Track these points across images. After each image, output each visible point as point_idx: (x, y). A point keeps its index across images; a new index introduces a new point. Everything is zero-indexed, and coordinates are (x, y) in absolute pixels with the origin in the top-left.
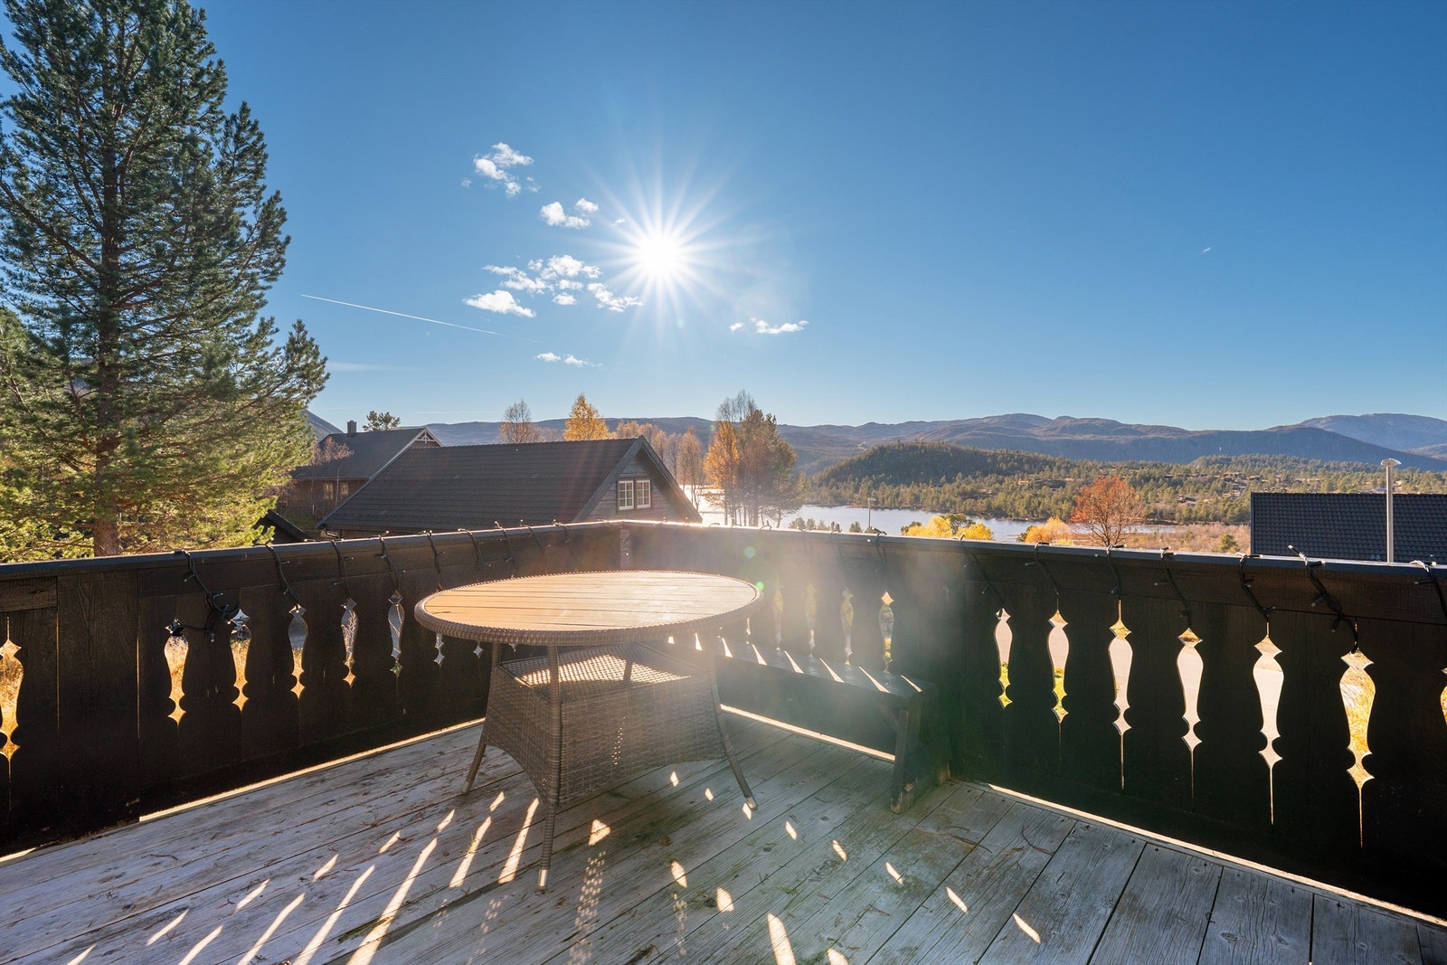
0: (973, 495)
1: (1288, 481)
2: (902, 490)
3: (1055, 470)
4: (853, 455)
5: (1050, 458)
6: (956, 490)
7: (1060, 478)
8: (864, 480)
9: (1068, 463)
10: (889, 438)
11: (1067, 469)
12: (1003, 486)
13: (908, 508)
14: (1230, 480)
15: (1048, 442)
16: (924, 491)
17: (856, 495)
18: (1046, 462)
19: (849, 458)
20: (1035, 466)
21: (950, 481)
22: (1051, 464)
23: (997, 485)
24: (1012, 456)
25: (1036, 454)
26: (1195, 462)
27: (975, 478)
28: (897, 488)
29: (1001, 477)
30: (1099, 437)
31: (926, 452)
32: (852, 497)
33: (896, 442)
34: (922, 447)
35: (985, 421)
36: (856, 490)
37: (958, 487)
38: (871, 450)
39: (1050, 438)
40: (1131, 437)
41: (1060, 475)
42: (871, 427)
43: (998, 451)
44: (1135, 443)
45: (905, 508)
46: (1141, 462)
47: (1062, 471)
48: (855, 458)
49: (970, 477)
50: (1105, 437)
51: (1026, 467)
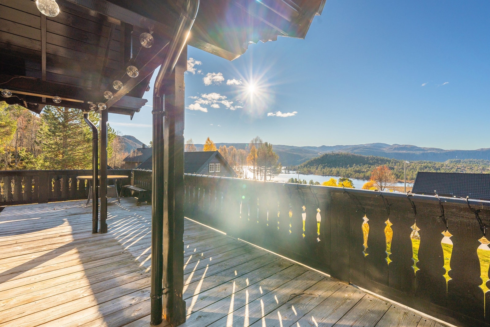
0: (359, 172)
1: (483, 169)
2: (333, 169)
3: (391, 163)
4: (316, 157)
5: (389, 159)
6: (353, 170)
7: (392, 166)
8: (319, 165)
9: (396, 161)
10: (330, 151)
11: (395, 163)
12: (370, 169)
13: (335, 176)
14: (459, 168)
15: (389, 153)
16: (341, 170)
17: (317, 171)
18: (387, 161)
19: (315, 158)
20: (383, 162)
21: (351, 166)
22: (389, 161)
23: (368, 168)
24: (374, 158)
25: (383, 157)
26: (446, 161)
27: (360, 166)
28: (331, 169)
29: (370, 165)
30: (409, 152)
31: (342, 156)
32: (315, 171)
33: (332, 152)
34: (341, 154)
35: (365, 145)
36: (317, 169)
37: (354, 169)
38: (322, 155)
39: (390, 152)
40: (421, 152)
41: (392, 165)
42: (324, 147)
43: (369, 156)
44: (423, 154)
45: (334, 176)
46: (424, 161)
47: (393, 164)
48: (317, 158)
49: (358, 165)
50: (411, 152)
51: (380, 162)
